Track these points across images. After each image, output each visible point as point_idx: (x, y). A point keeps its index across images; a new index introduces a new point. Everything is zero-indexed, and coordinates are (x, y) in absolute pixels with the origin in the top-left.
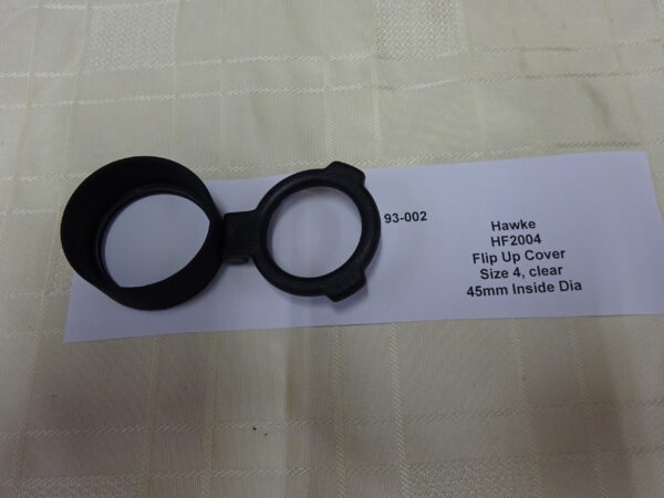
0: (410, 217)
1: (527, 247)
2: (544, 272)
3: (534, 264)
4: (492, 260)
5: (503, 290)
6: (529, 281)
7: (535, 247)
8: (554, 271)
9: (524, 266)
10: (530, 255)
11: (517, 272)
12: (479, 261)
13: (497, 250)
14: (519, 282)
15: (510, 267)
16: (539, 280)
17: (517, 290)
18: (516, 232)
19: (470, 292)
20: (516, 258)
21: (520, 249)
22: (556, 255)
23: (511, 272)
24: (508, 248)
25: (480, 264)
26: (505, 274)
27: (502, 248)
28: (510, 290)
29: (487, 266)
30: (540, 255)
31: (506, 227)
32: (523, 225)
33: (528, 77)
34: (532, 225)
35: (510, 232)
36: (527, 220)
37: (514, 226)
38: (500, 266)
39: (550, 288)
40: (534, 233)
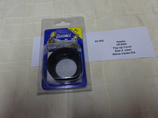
0: (100, 41)
1: (124, 45)
2: (128, 50)
3: (126, 49)
4: (117, 48)
5: (120, 54)
6: (125, 52)
7: (126, 45)
8: (130, 50)
10: (124, 47)
13: (118, 46)
14: (123, 52)
15: (121, 49)
16: (127, 52)
17: (122, 54)
18: (122, 43)
19: (113, 54)
20: (122, 48)
21: (123, 46)
22: (130, 47)
24: (120, 46)
25: (115, 49)
26: (120, 51)
27: (119, 46)
28: (121, 54)
29: (116, 49)
30: (126, 47)
31: (119, 42)
32: (123, 41)
33: (125, 15)
34: (125, 41)
35: (120, 43)
36: (124, 40)
37: (121, 42)
38: (119, 49)
39: (129, 53)
40: (125, 43)
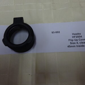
0: (57, 32)
1: (79, 38)
2: (83, 43)
4: (72, 40)
5: (74, 46)
7: (81, 38)
9: (79, 42)
10: (80, 40)
11: (77, 43)
12: (70, 41)
14: (78, 45)
15: (76, 42)
16: (82, 44)
17: (77, 46)
18: (77, 35)
19: (68, 47)
20: (77, 40)
23: (76, 43)
24: (75, 38)
26: (75, 43)
27: (74, 38)
28: (76, 46)
29: (71, 42)
30: (82, 40)
31: (75, 34)
32: (78, 34)
34: (80, 34)
35: (76, 35)
37: (77, 34)
38: (74, 42)
39: (84, 46)
40: (80, 35)
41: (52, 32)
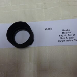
0: (49, 29)
3: (70, 37)
4: (62, 36)
5: (64, 41)
6: (69, 39)
8: (73, 38)
10: (69, 35)
11: (67, 38)
12: (60, 36)
13: (63, 34)
16: (70, 39)
17: (67, 41)
19: (59, 41)
20: (66, 36)
21: (67, 34)
22: (73, 35)
24: (65, 34)
26: (64, 38)
29: (62, 37)
30: (70, 35)
33: (69, 6)
34: (69, 30)
36: (68, 29)
37: (66, 30)
39: (72, 41)
41: (45, 29)
